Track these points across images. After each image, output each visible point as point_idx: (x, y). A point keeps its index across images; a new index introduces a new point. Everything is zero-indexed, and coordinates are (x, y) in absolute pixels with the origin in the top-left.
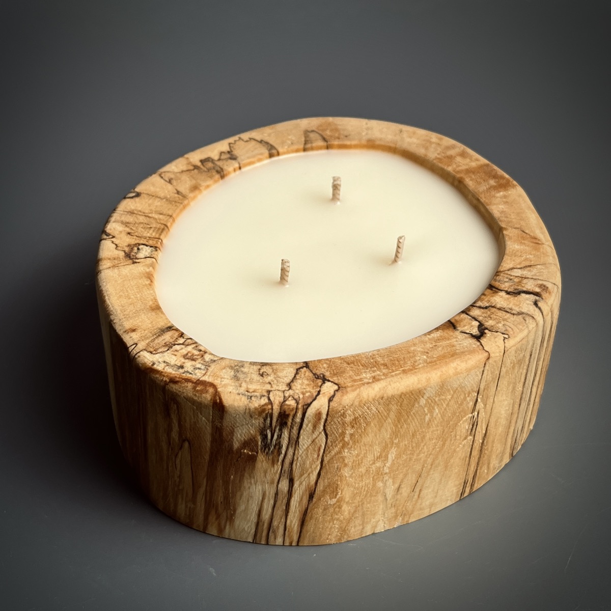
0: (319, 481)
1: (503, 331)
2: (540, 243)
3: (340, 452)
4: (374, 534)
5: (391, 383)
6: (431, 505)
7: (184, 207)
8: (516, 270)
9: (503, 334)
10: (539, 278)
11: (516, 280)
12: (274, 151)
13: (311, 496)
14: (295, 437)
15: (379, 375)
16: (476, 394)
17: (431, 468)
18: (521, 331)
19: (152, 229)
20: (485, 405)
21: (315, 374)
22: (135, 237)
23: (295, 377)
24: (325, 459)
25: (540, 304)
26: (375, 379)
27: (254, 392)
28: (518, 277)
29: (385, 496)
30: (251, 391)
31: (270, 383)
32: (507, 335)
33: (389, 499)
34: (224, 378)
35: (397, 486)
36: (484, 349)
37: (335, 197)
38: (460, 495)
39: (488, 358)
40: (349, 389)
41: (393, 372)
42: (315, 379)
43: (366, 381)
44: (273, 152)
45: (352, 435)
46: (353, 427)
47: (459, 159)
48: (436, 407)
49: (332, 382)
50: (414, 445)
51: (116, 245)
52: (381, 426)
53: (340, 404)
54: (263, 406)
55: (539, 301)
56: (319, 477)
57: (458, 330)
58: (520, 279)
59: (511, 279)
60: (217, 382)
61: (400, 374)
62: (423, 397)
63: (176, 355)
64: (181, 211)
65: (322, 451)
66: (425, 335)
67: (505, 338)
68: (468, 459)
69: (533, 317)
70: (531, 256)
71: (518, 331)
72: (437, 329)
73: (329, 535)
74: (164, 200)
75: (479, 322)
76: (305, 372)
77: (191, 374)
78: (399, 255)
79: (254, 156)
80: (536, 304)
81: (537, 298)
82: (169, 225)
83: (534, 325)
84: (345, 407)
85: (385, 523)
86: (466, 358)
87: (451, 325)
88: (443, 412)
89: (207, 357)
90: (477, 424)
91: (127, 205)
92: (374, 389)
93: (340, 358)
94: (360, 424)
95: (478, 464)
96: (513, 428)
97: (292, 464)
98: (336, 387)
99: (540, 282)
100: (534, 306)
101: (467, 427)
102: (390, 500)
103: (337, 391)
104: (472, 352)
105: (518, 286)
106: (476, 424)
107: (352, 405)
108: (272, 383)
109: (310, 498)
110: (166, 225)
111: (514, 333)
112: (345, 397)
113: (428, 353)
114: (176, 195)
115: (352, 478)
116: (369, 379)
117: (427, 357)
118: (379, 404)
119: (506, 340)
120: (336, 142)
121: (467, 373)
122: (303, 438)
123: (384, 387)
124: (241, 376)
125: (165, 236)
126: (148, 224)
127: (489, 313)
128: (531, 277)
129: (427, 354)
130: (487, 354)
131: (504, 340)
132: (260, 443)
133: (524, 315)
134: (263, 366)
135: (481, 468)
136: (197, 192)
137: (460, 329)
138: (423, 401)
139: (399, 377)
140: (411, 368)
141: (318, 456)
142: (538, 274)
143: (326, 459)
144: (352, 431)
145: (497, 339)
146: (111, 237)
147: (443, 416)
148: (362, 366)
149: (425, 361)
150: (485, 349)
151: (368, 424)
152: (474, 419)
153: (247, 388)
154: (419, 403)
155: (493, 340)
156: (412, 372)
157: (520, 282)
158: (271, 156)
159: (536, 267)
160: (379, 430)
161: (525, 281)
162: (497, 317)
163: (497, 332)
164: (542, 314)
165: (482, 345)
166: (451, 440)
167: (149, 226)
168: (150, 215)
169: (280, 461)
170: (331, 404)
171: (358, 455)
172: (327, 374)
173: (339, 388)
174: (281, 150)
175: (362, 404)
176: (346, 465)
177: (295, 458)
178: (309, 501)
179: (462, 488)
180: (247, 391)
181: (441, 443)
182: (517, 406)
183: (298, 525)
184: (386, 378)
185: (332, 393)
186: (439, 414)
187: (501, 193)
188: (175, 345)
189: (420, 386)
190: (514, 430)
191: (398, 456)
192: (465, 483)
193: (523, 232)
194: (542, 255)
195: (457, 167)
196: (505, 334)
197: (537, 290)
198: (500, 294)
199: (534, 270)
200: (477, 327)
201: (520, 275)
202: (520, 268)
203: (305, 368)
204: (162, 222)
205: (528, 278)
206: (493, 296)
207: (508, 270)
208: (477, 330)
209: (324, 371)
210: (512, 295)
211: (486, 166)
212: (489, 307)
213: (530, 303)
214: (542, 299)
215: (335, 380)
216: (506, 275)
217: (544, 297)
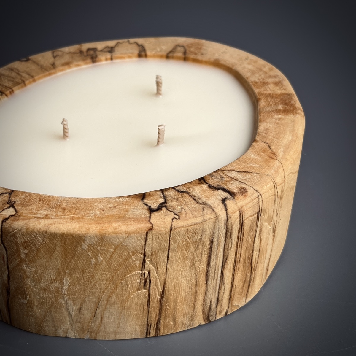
0: (10, 282)
1: (176, 212)
2: (275, 158)
3: (19, 265)
4: (66, 337)
5: (56, 223)
6: (115, 333)
7: (50, 74)
9: (175, 214)
10: (247, 183)
11: (226, 179)
12: (143, 53)
15: (52, 215)
16: (142, 256)
17: (107, 303)
18: (194, 217)
19: (13, 82)
20: (157, 269)
21: (9, 200)
24: (10, 266)
25: (227, 202)
26: (47, 217)
28: (231, 177)
29: (69, 312)
32: (179, 216)
33: (73, 316)
35: (78, 307)
36: (149, 221)
37: (158, 92)
38: (145, 334)
39: (151, 229)
40: (21, 217)
41: (64, 216)
42: (6, 204)
43: (39, 216)
44: (142, 54)
45: (26, 255)
46: (25, 248)
47: (271, 86)
48: (99, 255)
50: (86, 280)
52: (51, 257)
53: (11, 227)
55: (229, 199)
56: (9, 280)
57: (143, 201)
58: (231, 179)
59: (223, 177)
61: (68, 218)
62: (84, 243)
64: (45, 76)
65: (6, 260)
66: (116, 197)
68: (146, 307)
69: (213, 210)
70: (257, 165)
71: (191, 216)
72: (129, 196)
73: (29, 325)
74: (40, 67)
75: (166, 200)
76: (5, 197)
78: (160, 140)
79: (125, 54)
80: (224, 201)
81: (229, 196)
82: (27, 82)
83: (213, 216)
84: (15, 230)
85: (74, 333)
86: (129, 223)
87: (143, 196)
88: (108, 261)
90: (150, 282)
91: (16, 65)
92: (40, 223)
93: (39, 195)
94: (31, 248)
95: (160, 314)
96: (202, 298)
98: (14, 213)
99: (244, 186)
100: (221, 202)
101: (138, 281)
102: (74, 316)
103: (12, 216)
104: (137, 220)
105: (223, 184)
106: (148, 281)
107: (20, 230)
109: (7, 292)
110: (24, 82)
111: (185, 217)
112: (15, 223)
113: (103, 210)
114: (50, 66)
115: (36, 288)
116: (42, 215)
117: (101, 213)
118: (44, 236)
119: (174, 220)
120: (192, 56)
121: (127, 235)
123: (49, 225)
125: (19, 89)
126: (14, 79)
127: (180, 196)
128: (240, 180)
129: (101, 211)
130: (151, 225)
131: (173, 219)
135: (165, 319)
136: (66, 67)
137: (146, 201)
138: (85, 247)
139: (65, 220)
140: (80, 217)
141: (4, 262)
142: (247, 180)
143: (11, 267)
144: (26, 251)
145: (166, 217)
147: (109, 264)
148: (48, 204)
149: (95, 216)
150: (151, 221)
151: (38, 250)
152: (146, 276)
154: (81, 246)
155: (163, 216)
156: (78, 220)
157: (228, 181)
158: (140, 56)
159: (252, 174)
160: (51, 258)
161: (233, 181)
163: (171, 211)
164: (226, 210)
165: (150, 217)
166: (122, 286)
168: (21, 74)
170: (4, 224)
171: (36, 272)
172: (18, 203)
173: (16, 214)
174: (148, 53)
175: (29, 232)
176: (27, 277)
178: (8, 295)
179: (145, 328)
181: (111, 286)
182: (202, 281)
184: (55, 218)
185: (7, 216)
186: (104, 262)
187: (280, 116)
189: (79, 232)
190: (204, 300)
191: (73, 284)
192: (148, 326)
193: (269, 147)
194: (267, 167)
195: (264, 90)
196: (177, 215)
197: (236, 191)
198: (203, 185)
199: (248, 176)
200: (160, 203)
201: (233, 177)
202: (238, 172)
203: (8, 194)
204: (24, 79)
205: (237, 180)
206: (195, 185)
207: (228, 171)
208: (157, 206)
209: (18, 200)
210: (212, 189)
211: (289, 95)
212: (184, 192)
213: (220, 198)
214: (234, 198)
215: (18, 208)
216: (221, 174)
217: (236, 198)
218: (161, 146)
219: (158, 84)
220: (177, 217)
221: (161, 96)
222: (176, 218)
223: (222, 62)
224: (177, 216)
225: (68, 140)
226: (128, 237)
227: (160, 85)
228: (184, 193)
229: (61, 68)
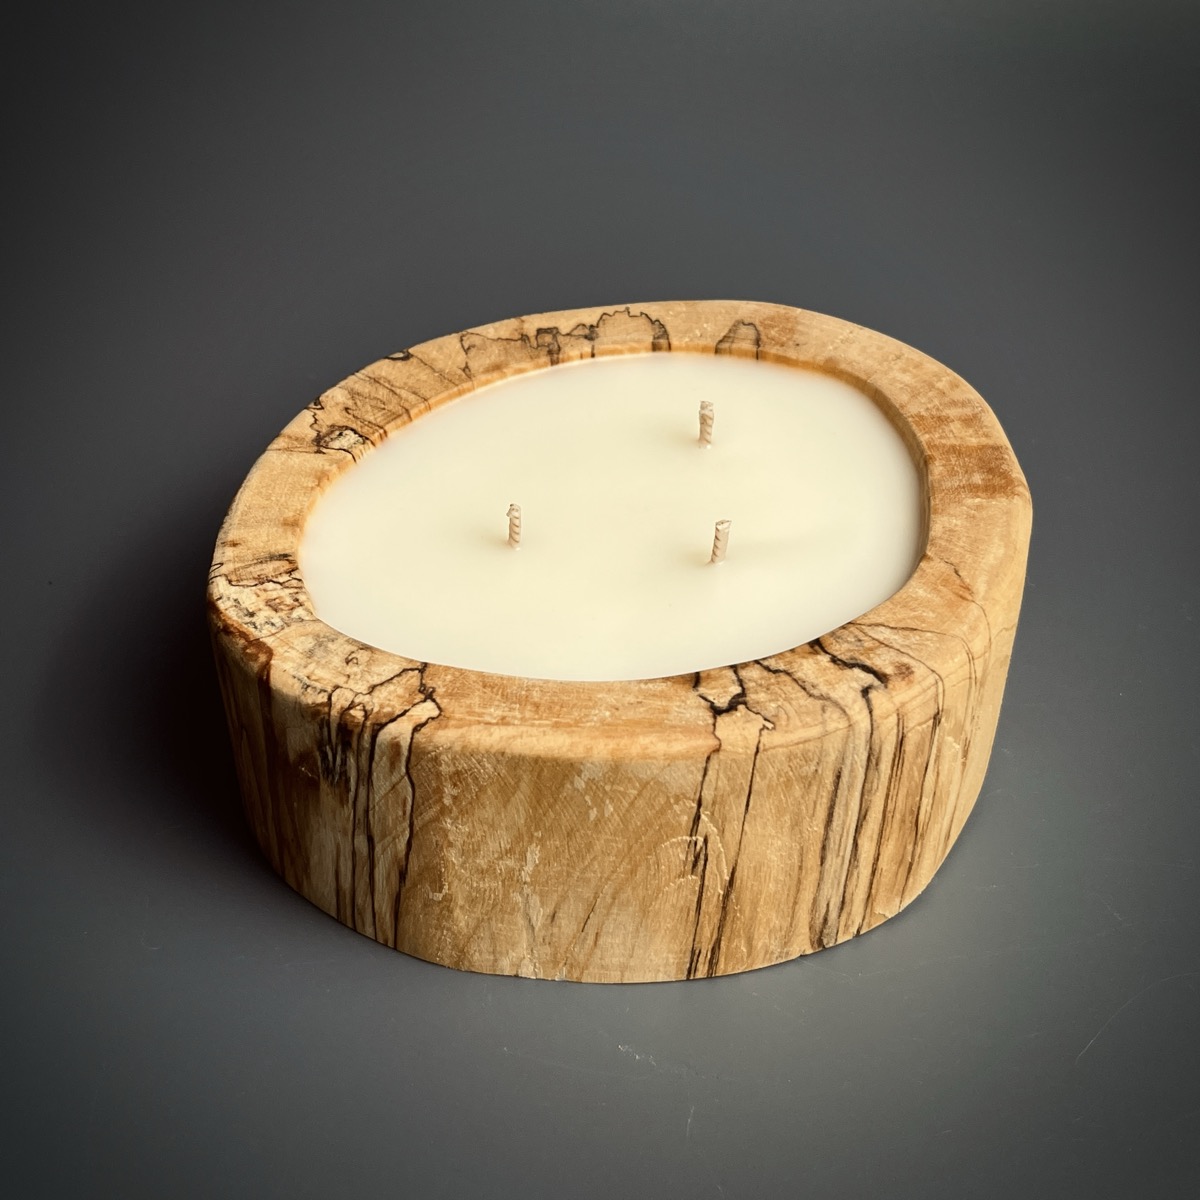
0: (410, 857)
1: (768, 716)
2: (970, 598)
3: (436, 819)
4: (516, 976)
5: (525, 735)
6: (624, 968)
7: (460, 393)
8: (882, 629)
9: (766, 719)
10: (911, 654)
11: (868, 644)
12: (663, 342)
13: (403, 875)
14: (366, 771)
15: (514, 718)
16: (695, 805)
17: (612, 904)
18: (806, 725)
19: (384, 412)
20: (722, 832)
21: (422, 685)
22: (351, 416)
23: (392, 679)
24: (415, 822)
25: (873, 695)
26: (504, 721)
27: (316, 680)
28: (877, 640)
29: (530, 921)
30: (313, 677)
31: (349, 676)
32: (773, 723)
33: (537, 929)
34: (293, 648)
35: (549, 910)
36: (713, 733)
37: (704, 438)
38: (686, 973)
39: (717, 750)
40: (452, 722)
41: (540, 719)
42: (417, 692)
43: (488, 719)
44: (661, 342)
45: (455, 798)
46: (455, 785)
47: (956, 427)
48: (608, 802)
49: (437, 704)
50: (573, 852)
51: (316, 420)
52: (506, 802)
53: (431, 741)
54: (318, 705)
55: (876, 688)
56: (410, 848)
57: (698, 691)
58: (877, 644)
59: (860, 641)
60: (279, 650)
61: (547, 725)
62: (579, 776)
63: (258, 596)
64: (451, 397)
65: (409, 808)
66: (640, 681)
67: (764, 727)
68: (693, 913)
69: (844, 712)
70: (931, 615)
71: (799, 724)
72: (666, 679)
73: (438, 949)
74: (437, 374)
75: (743, 689)
76: (412, 677)
77: (256, 627)
78: (718, 552)
79: (624, 342)
80: (865, 692)
81: (877, 683)
82: (413, 412)
83: (843, 724)
84: (438, 748)
85: (535, 966)
86: (673, 737)
87: (696, 680)
88: (624, 815)
89: (299, 612)
90: (706, 860)
91: (383, 368)
92: (491, 735)
93: (481, 675)
94: (468, 785)
95: (721, 928)
96: (812, 896)
97: (367, 811)
98: (436, 713)
99: (905, 660)
100: (859, 695)
101: (682, 857)
102: (540, 930)
103: (433, 719)
104: (689, 730)
105: (862, 654)
106: (702, 857)
107: (450, 748)
108: (352, 677)
109: (400, 878)
110: (407, 411)
111: (787, 725)
112: (441, 733)
113: (617, 709)
114: (460, 372)
115: (465, 869)
116: (495, 718)
117: (612, 715)
118: (498, 761)
119: (765, 732)
120: (774, 350)
121: (668, 761)
122: (378, 777)
123: (510, 738)
124: (319, 653)
125: (398, 427)
126: (384, 404)
127: (773, 681)
128: (898, 647)
129: (614, 710)
130: (717, 742)
131: (761, 730)
132: (319, 763)
133: (827, 703)
134: (361, 649)
135: (730, 940)
136: (495, 374)
137: (702, 690)
138: (580, 783)
139: (542, 729)
140: (572, 722)
141: (404, 813)
142: (913, 647)
143: (418, 824)
144: (455, 792)
145: (748, 725)
146: (319, 407)
147: (625, 820)
148: (503, 695)
149: (603, 721)
150: (717, 733)
151: (482, 789)
152: (698, 847)
153: (312, 673)
154: (572, 783)
155: (740, 724)
156: (568, 729)
157: (871, 649)
158: (655, 347)
159: (923, 634)
160: (505, 807)
161: (883, 650)
162: (779, 691)
164: (871, 712)
165: (714, 725)
166: (648, 868)
167: (383, 406)
168: (398, 391)
169: (351, 802)
170: (417, 735)
171: (470, 835)
172: (441, 690)
173: (440, 715)
174: (675, 342)
175: (468, 753)
176: (450, 845)
177: (371, 806)
178: (400, 882)
179: (688, 960)
180: (308, 677)
181: (625, 866)
182: (813, 859)
183: (390, 916)
184: (521, 725)
185: (423, 720)
186: (616, 815)
187: (977, 500)
188: (269, 581)
189: (571, 755)
190: (815, 901)
191: (545, 861)
192: (694, 955)
193: (956, 572)
194: (954, 618)
195: (941, 437)
196: (769, 721)
197: (889, 670)
198: (819, 657)
199: (914, 638)
200: (732, 695)
201: (881, 639)
202: (892, 628)
203: (417, 672)
204: (407, 405)
205: (891, 647)
206: (804, 657)
207: (870, 626)
208: (727, 701)
209: (439, 685)
210: (838, 665)
211: (997, 448)
212: (781, 671)
213: (858, 687)
214: (886, 687)
215: (444, 703)
216: (857, 632)
217: (890, 686)
218: (720, 564)
219: (704, 420)
220: (770, 726)
221: (709, 447)
222: (768, 729)
223: (843, 366)
224: (770, 723)
225: (518, 549)
226: (669, 765)
227: (709, 422)
228: (781, 674)
229: (484, 377)
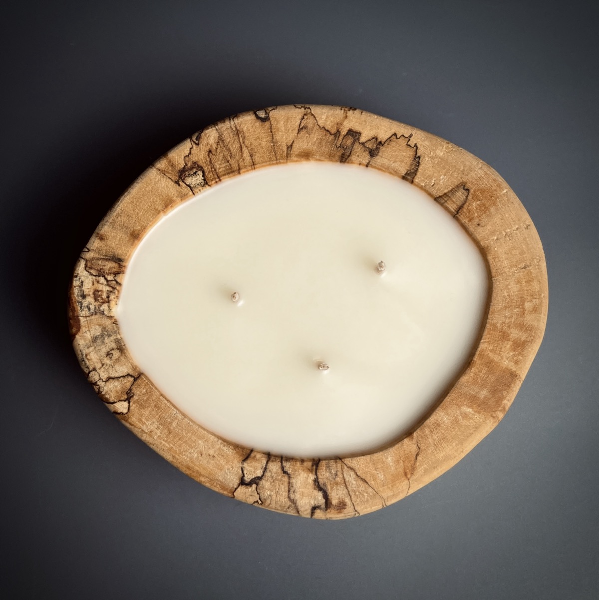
2: (409, 476)
8: (352, 473)
9: (260, 499)
11: (339, 479)
15: (156, 434)
21: (130, 389)
22: (208, 159)
23: (120, 377)
25: (317, 511)
26: (151, 433)
27: (88, 360)
28: (344, 479)
30: (88, 357)
31: (103, 365)
36: (233, 492)
43: (145, 428)
44: (408, 178)
49: (129, 406)
51: (190, 153)
55: (321, 509)
58: (343, 482)
59: (336, 475)
60: (83, 329)
61: (167, 447)
63: (93, 285)
67: (257, 502)
69: (298, 512)
70: (382, 477)
72: (235, 448)
74: (272, 144)
75: (263, 475)
76: (129, 381)
77: (81, 307)
79: (388, 167)
80: (315, 508)
81: (323, 506)
82: (241, 171)
87: (247, 456)
89: (104, 307)
91: (248, 123)
98: (126, 410)
99: (347, 501)
100: (311, 508)
103: (123, 414)
104: (223, 486)
105: (331, 484)
110: (239, 169)
112: (124, 422)
117: (197, 457)
126: (231, 157)
127: (279, 477)
128: (350, 490)
129: (200, 455)
133: (293, 506)
134: (118, 349)
136: (303, 159)
137: (245, 465)
140: (178, 451)
142: (357, 493)
146: (197, 142)
148: (159, 416)
149: (191, 459)
153: (89, 353)
155: (248, 494)
156: (174, 454)
157: (337, 484)
158: (404, 178)
159: (368, 488)
162: (277, 486)
163: (258, 494)
165: (236, 489)
168: (244, 148)
172: (136, 398)
173: (127, 413)
174: (416, 180)
180: (86, 355)
184: (156, 440)
187: (469, 410)
188: (104, 276)
193: (417, 455)
197: (334, 502)
200: (256, 476)
201: (347, 480)
202: (357, 475)
203: (133, 379)
204: (241, 164)
205: (347, 488)
206: (304, 471)
207: (348, 467)
208: (251, 478)
209: (138, 392)
210: (315, 485)
212: (287, 474)
213: (313, 503)
214: (326, 510)
215: (133, 406)
216: (339, 469)
217: (329, 511)
220: (260, 502)
229: (295, 159)
